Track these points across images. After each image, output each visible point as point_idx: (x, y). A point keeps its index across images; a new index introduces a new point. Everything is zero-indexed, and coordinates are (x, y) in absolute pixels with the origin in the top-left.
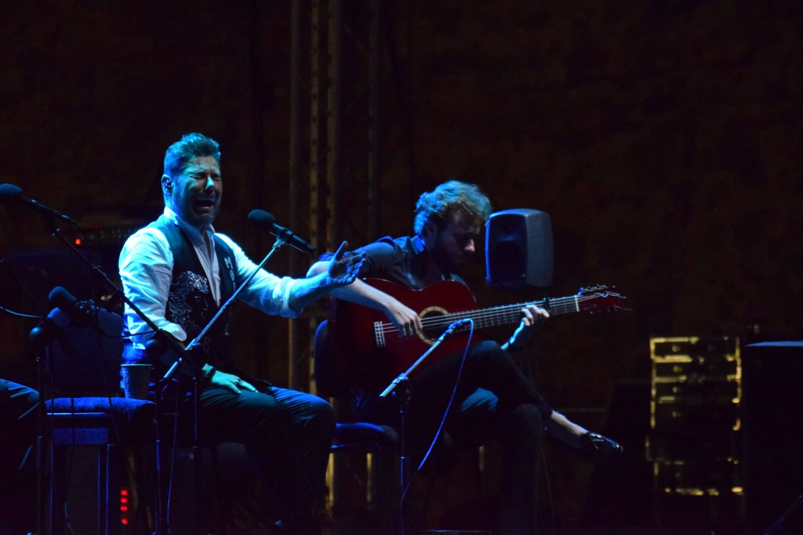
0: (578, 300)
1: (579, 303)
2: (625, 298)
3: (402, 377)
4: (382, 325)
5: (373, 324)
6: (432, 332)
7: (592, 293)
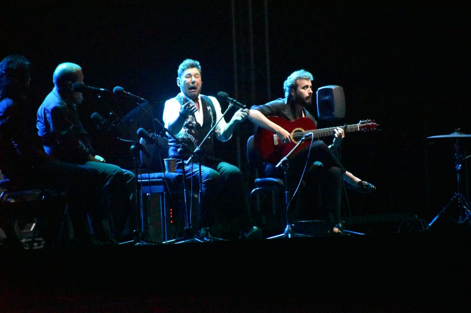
1: (359, 127)
2: (378, 125)
3: (285, 158)
4: (276, 136)
5: (273, 135)
6: (297, 139)
7: (365, 123)
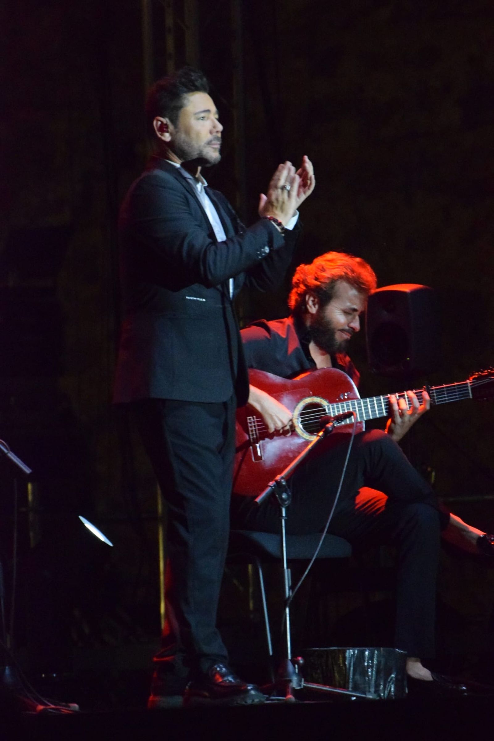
0: (471, 386)
1: (472, 389)
4: (255, 420)
5: (246, 420)
7: (486, 377)
